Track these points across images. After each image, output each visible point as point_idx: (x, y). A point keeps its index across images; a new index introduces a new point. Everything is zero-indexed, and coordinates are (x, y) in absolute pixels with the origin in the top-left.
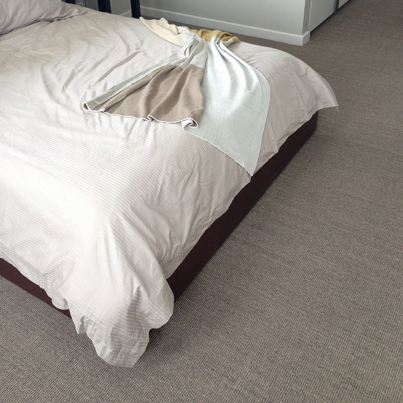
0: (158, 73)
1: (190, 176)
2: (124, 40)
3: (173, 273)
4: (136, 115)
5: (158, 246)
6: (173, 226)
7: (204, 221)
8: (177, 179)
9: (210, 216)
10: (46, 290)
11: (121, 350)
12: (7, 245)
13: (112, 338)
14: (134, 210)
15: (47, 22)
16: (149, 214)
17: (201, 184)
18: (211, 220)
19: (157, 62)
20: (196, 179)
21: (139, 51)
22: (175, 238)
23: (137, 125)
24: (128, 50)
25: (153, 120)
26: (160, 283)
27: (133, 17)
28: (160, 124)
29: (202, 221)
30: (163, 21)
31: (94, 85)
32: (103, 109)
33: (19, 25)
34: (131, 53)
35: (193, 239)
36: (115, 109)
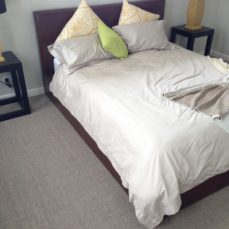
0: (208, 87)
1: (209, 145)
2: (194, 66)
3: (184, 192)
4: (189, 106)
5: (180, 175)
6: (191, 168)
7: (211, 172)
8: (201, 145)
9: (215, 171)
10: (121, 177)
11: (148, 218)
12: (110, 150)
13: (145, 210)
14: (173, 151)
15: (157, 50)
16: (180, 156)
17: (214, 151)
18: (214, 173)
19: (209, 81)
20: (212, 148)
21: (201, 73)
22: (191, 175)
23: (187, 111)
24: (195, 72)
25: (197, 110)
26: (176, 193)
27: (204, 55)
28: (200, 114)
29: (209, 172)
30: (221, 60)
31: (171, 86)
32: (172, 99)
33: (143, 50)
34: (196, 74)
35: (201, 179)
36: (178, 100)
